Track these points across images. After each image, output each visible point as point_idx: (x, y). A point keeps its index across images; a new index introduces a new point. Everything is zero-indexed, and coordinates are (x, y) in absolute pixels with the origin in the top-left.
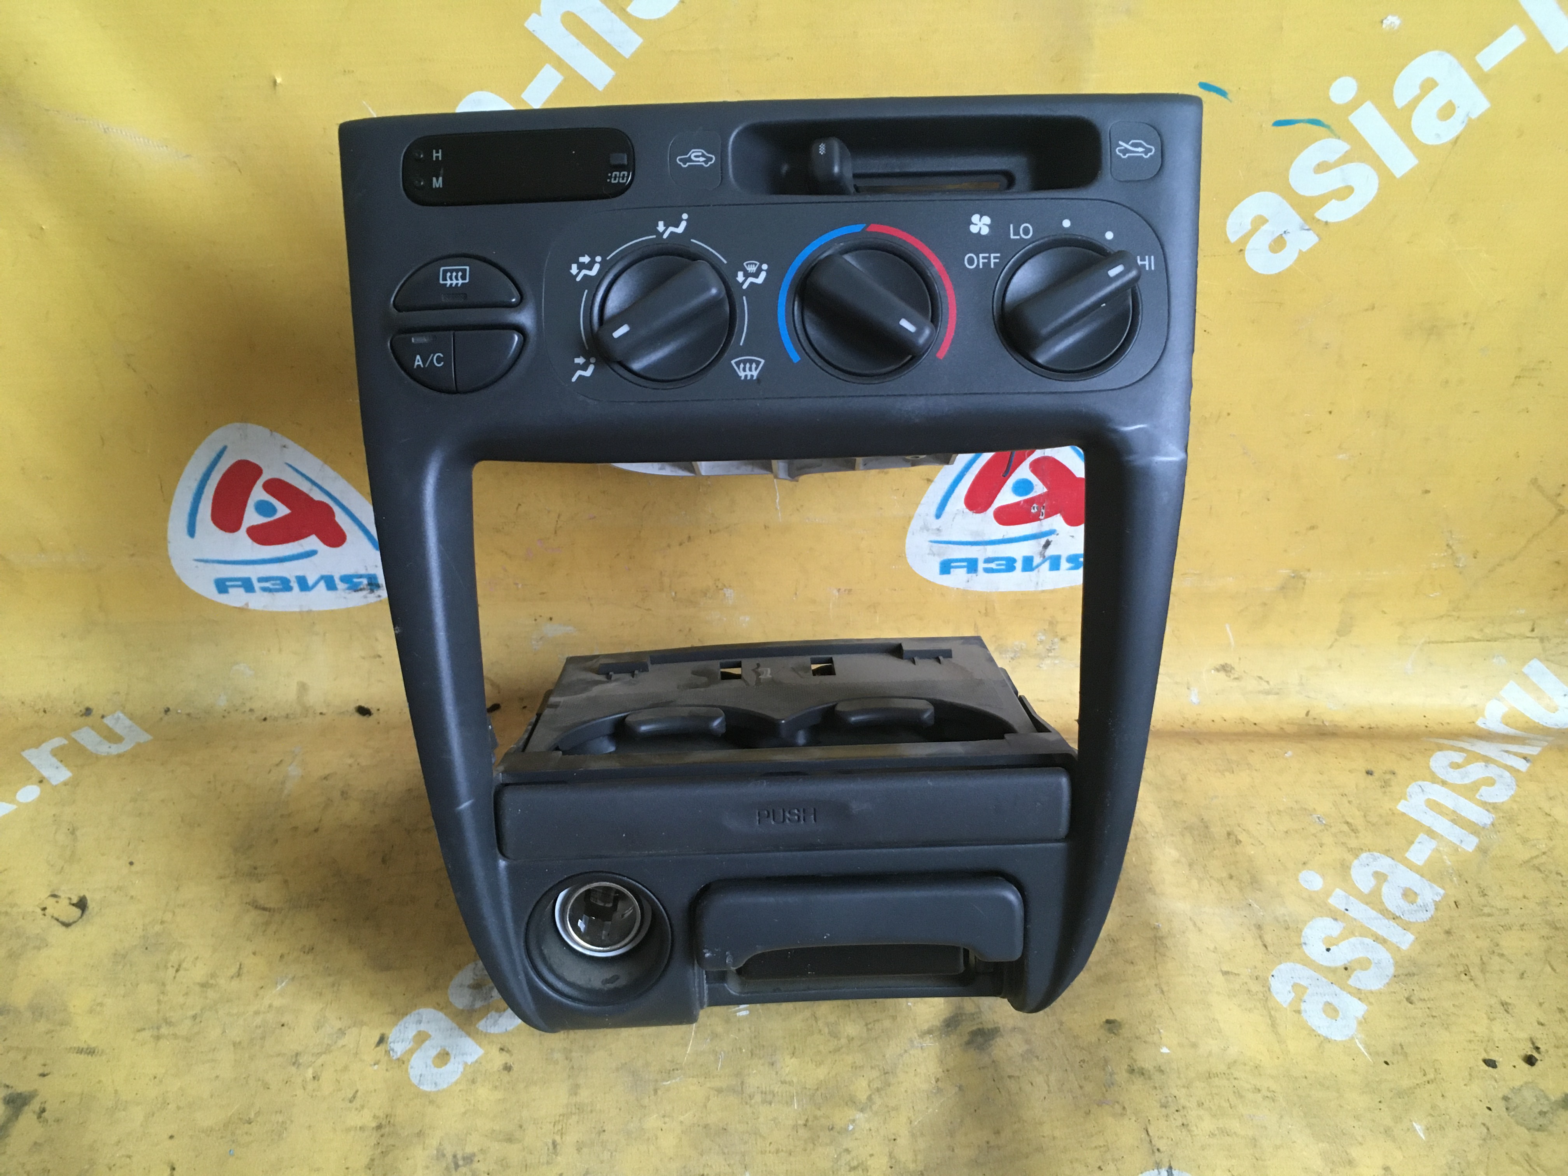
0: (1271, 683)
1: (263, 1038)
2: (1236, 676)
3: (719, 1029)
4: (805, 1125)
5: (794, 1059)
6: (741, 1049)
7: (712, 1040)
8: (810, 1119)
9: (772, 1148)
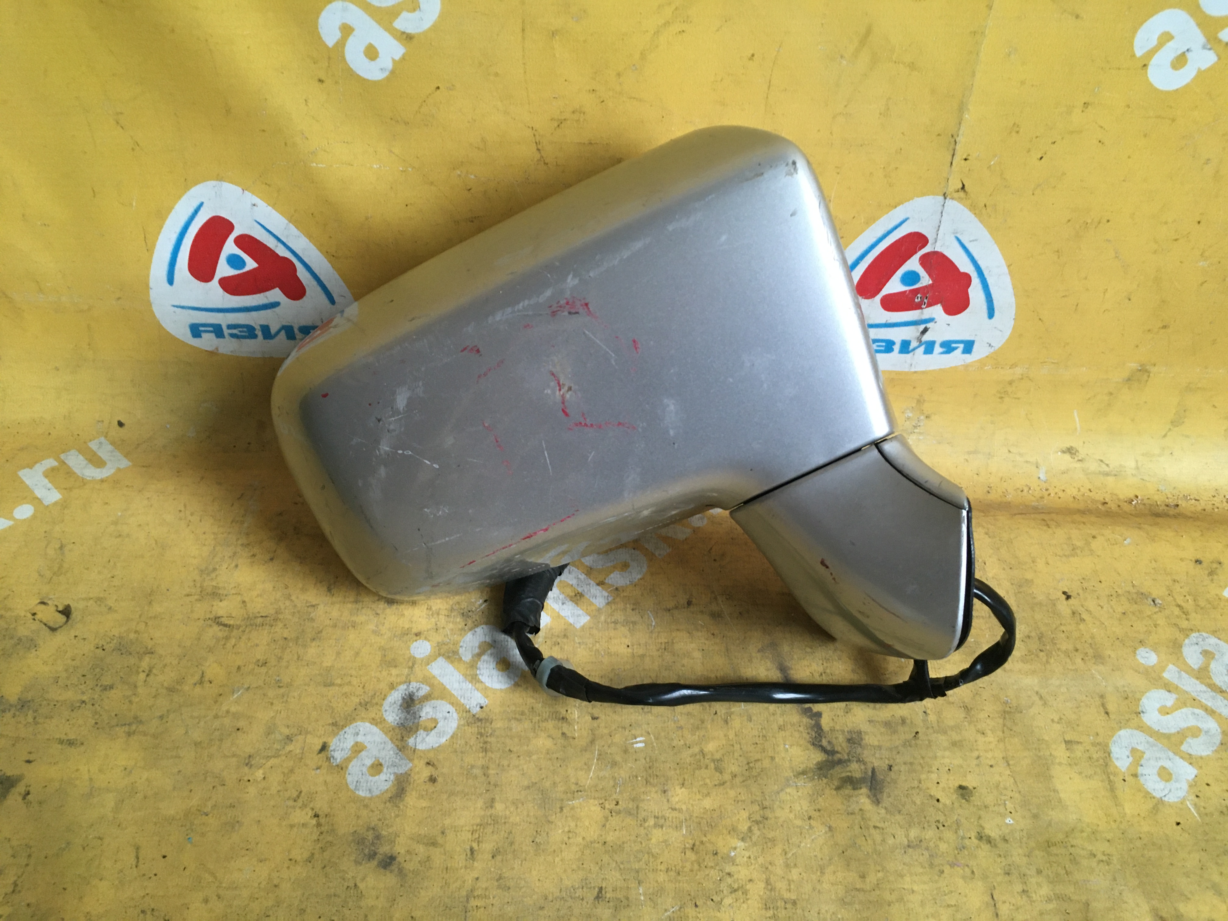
0: (1111, 466)
1: (221, 740)
2: (1080, 458)
3: (618, 758)
4: (692, 849)
5: (683, 789)
6: (637, 777)
7: (612, 767)
8: (697, 843)
9: (663, 867)
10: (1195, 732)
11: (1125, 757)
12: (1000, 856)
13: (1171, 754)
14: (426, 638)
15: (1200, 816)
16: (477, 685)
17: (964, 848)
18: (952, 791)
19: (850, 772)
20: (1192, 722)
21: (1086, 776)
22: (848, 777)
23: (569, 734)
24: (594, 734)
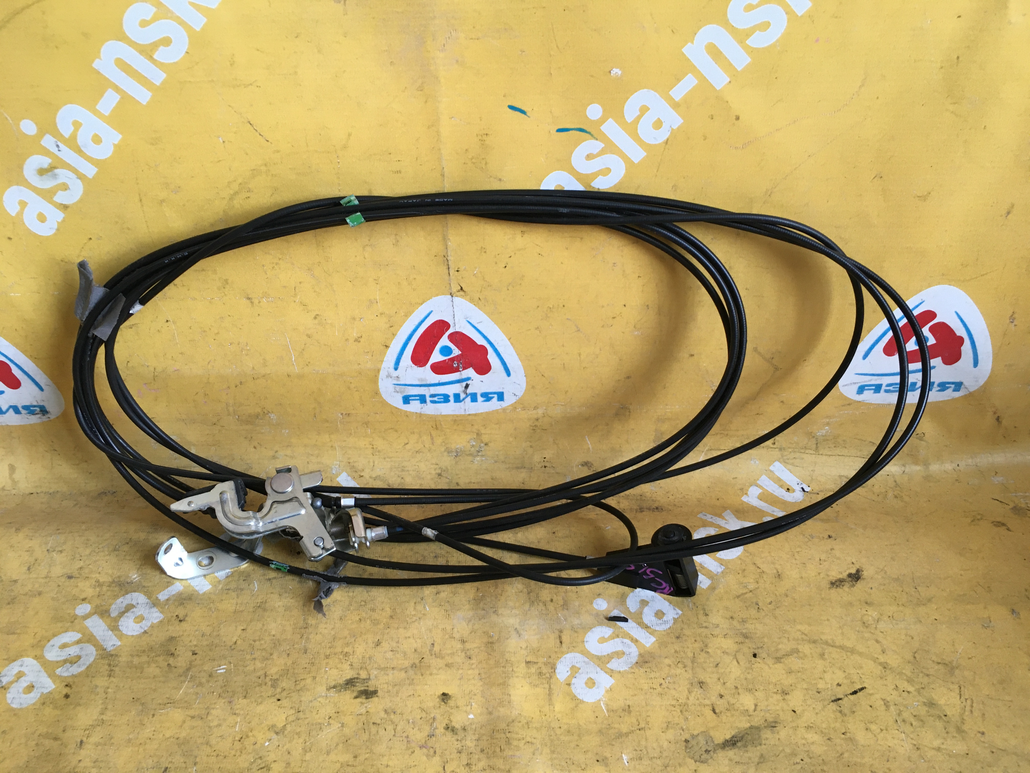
3: (204, 680)
4: (240, 741)
5: (245, 700)
6: (213, 692)
7: (197, 687)
8: (244, 737)
9: (215, 754)
10: (619, 654)
11: (566, 671)
12: (458, 740)
13: (598, 669)
14: (89, 603)
15: (608, 711)
16: (116, 632)
17: (433, 735)
18: (436, 697)
19: (368, 686)
20: (620, 648)
21: (534, 685)
22: (365, 690)
23: (173, 665)
24: (190, 664)
